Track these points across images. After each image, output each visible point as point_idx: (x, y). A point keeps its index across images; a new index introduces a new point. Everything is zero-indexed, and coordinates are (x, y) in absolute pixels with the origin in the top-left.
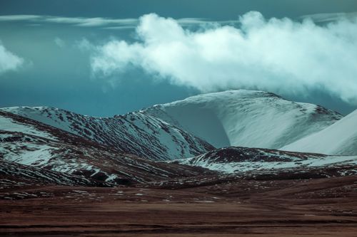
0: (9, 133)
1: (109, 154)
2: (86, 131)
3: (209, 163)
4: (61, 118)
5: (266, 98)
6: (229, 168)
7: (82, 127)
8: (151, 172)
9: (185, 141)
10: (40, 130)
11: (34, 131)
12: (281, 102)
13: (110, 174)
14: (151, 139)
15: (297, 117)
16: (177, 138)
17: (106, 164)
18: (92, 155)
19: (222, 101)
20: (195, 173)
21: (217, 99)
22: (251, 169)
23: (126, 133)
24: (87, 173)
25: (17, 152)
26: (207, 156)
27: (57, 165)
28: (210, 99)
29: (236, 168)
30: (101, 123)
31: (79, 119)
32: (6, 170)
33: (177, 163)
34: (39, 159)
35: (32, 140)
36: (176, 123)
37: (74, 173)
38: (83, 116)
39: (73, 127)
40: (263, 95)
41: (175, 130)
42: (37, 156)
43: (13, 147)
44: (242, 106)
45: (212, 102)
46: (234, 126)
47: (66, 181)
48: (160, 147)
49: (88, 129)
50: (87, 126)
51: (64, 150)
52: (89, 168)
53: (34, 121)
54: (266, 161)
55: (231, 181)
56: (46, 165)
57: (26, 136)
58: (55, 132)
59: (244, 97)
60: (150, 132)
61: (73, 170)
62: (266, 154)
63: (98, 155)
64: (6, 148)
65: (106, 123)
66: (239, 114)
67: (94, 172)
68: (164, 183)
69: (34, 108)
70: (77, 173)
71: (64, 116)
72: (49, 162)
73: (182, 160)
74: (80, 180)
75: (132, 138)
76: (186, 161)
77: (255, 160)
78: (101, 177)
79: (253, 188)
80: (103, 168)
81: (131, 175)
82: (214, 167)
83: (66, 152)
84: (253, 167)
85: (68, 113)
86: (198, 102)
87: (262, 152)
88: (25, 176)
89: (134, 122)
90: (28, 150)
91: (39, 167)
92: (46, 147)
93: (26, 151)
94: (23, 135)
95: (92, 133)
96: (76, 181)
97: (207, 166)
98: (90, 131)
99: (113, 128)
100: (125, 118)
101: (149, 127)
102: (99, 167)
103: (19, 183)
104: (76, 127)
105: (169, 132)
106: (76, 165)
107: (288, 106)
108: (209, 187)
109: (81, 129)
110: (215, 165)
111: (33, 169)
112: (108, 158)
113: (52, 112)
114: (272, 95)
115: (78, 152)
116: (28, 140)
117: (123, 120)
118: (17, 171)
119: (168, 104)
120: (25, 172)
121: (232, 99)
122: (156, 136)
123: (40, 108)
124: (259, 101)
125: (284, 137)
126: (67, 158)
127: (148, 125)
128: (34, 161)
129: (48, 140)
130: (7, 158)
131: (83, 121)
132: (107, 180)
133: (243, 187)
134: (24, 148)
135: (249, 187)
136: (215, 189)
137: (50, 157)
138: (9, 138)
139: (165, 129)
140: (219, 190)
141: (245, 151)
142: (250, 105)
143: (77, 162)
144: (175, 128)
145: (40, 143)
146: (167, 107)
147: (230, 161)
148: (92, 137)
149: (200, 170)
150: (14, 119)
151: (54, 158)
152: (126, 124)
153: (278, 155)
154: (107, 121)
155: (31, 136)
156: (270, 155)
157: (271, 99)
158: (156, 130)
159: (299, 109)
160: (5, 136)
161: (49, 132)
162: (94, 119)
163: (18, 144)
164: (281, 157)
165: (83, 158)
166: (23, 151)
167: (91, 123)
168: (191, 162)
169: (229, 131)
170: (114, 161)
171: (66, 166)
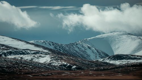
0: (34, 51)
1: (72, 58)
2: (59, 49)
3: (110, 60)
4: (50, 45)
5: (127, 35)
6: (118, 63)
7: (58, 48)
8: (89, 65)
9: (97, 52)
10: (45, 49)
11: (43, 50)
12: (133, 37)
13: (73, 66)
14: (84, 52)
15: (139, 42)
16: (94, 51)
17: (71, 62)
18: (66, 58)
19: (110, 37)
20: (105, 65)
21: (108, 36)
22: (126, 62)
23: (75, 50)
24: (65, 65)
25: (38, 58)
26: (109, 58)
27: (53, 63)
28: (106, 36)
29: (120, 62)
30: (65, 46)
31: (57, 45)
32: (35, 65)
33: (97, 61)
34: (46, 61)
35: (43, 53)
36: (93, 45)
37: (60, 65)
38: (58, 44)
39: (54, 48)
40: (126, 34)
41: (93, 48)
42: (45, 59)
43: (36, 56)
44: (118, 38)
45: (107, 37)
46: (115, 46)
47: (57, 69)
48: (87, 55)
49: (60, 49)
50: (60, 47)
51: (55, 57)
52: (65, 63)
53: (42, 46)
54: (132, 59)
55: (121, 67)
56: (49, 63)
57: (41, 52)
58: (50, 50)
59: (119, 35)
60: (83, 49)
61: (59, 64)
62: (132, 57)
63: (68, 59)
64: (34, 57)
65: (67, 46)
66: (117, 42)
67: (67, 65)
68: (96, 69)
69: (40, 41)
70: (61, 66)
71: (51, 44)
72: (50, 61)
73: (100, 60)
74: (63, 68)
75: (77, 52)
76: (101, 60)
77: (128, 59)
78: (70, 67)
79: (130, 70)
80: (70, 64)
81: (81, 66)
82: (112, 62)
83: (56, 58)
84: (127, 62)
85: (53, 43)
86: (101, 37)
87: (130, 56)
88: (42, 67)
89: (77, 45)
90: (42, 57)
91: (47, 63)
92: (48, 56)
93: (41, 58)
94: (40, 51)
95: (62, 50)
96: (61, 69)
97: (109, 62)
98: (61, 49)
99: (70, 48)
100: (74, 44)
101: (83, 47)
102: (69, 63)
103: (42, 70)
104: (56, 48)
105: (91, 49)
106: (60, 62)
107: (136, 38)
108: (113, 70)
109: (57, 49)
110: (112, 61)
111: (45, 64)
112: (72, 60)
113: (46, 42)
114: (129, 34)
115: (61, 58)
116: (42, 53)
117: (73, 45)
118: (39, 65)
119: (90, 39)
120: (42, 66)
121: (114, 36)
122: (86, 51)
123: (42, 41)
124: (124, 37)
125: (135, 50)
126: (57, 60)
127: (83, 46)
128: (44, 61)
129: (49, 53)
130: (34, 60)
131: (58, 45)
132: (72, 68)
133: (126, 70)
134: (40, 56)
135: (128, 69)
136: (115, 70)
137: (50, 59)
138: (34, 53)
139: (89, 48)
140: (117, 71)
141: (124, 56)
142: (121, 38)
143: (61, 61)
144: (93, 47)
145: (46, 54)
146: (89, 40)
147: (118, 60)
148: (62, 52)
149: (107, 63)
150: (35, 45)
151: (52, 60)
152: (75, 46)
153: (136, 57)
154: (67, 45)
155: (43, 52)
156: (133, 57)
157: (129, 35)
158: (85, 48)
159: (140, 39)
160: (33, 52)
161: (48, 50)
162: (62, 45)
163: (38, 55)
164: (137, 58)
165: (63, 60)
166: (40, 58)
167: (61, 46)
168: (103, 61)
169: (113, 48)
170: (74, 60)
171: (56, 63)
